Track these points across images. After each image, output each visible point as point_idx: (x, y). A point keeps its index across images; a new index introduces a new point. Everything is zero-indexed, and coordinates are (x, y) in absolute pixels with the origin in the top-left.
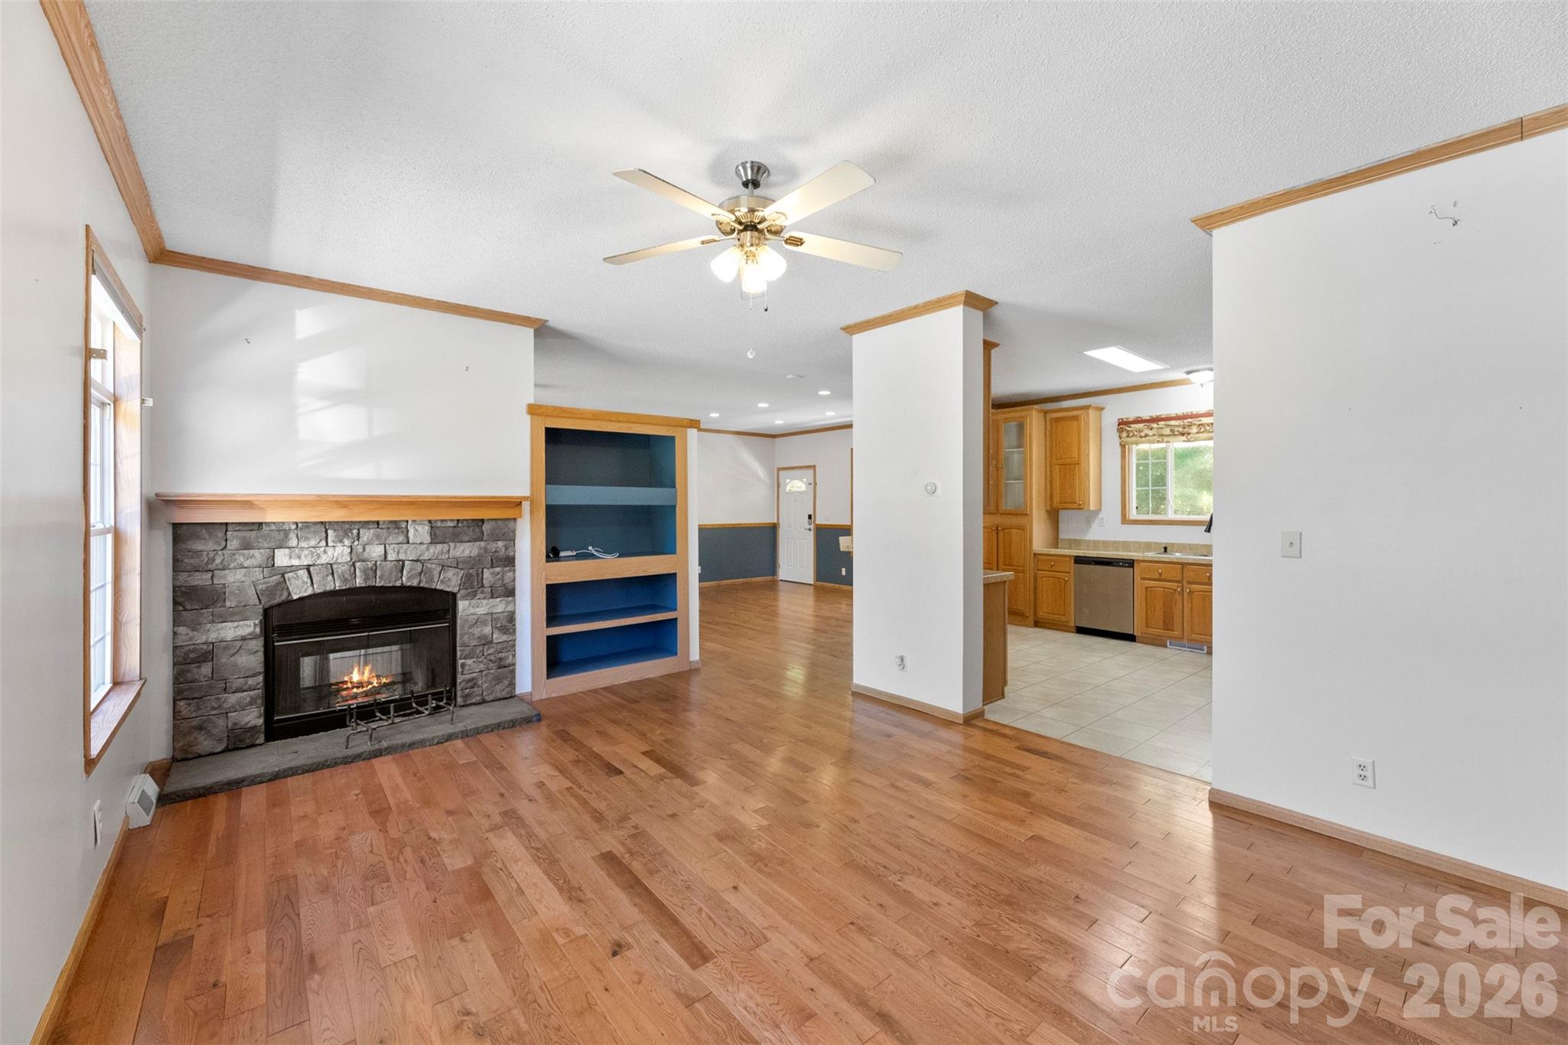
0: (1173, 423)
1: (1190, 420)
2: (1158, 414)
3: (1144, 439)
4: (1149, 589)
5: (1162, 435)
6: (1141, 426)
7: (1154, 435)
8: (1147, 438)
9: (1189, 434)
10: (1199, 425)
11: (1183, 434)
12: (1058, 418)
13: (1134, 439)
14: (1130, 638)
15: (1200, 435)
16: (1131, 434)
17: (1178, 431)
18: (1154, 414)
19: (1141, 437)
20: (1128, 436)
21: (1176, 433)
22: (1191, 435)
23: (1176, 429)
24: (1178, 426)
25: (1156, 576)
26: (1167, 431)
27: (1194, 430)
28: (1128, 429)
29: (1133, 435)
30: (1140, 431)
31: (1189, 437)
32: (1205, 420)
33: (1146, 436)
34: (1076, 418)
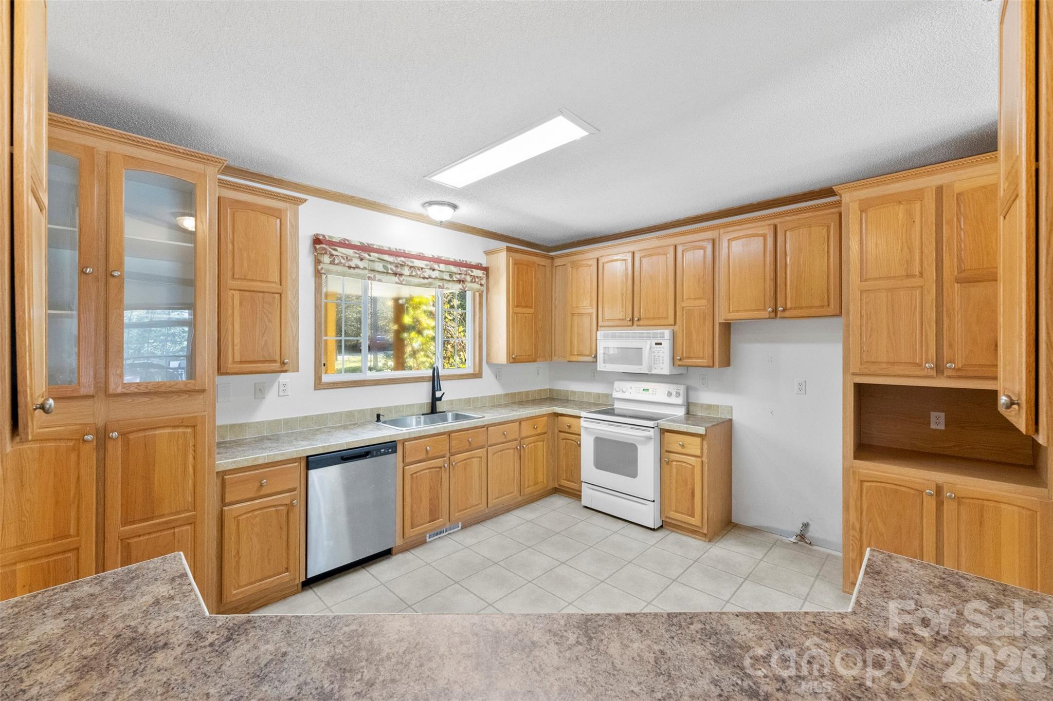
0: (386, 257)
1: (402, 259)
2: (370, 242)
3: (352, 270)
4: (414, 475)
5: (374, 271)
6: (350, 252)
7: (365, 268)
8: (357, 271)
9: (401, 275)
10: (411, 267)
11: (395, 274)
12: (237, 202)
13: (339, 268)
14: (387, 554)
15: (412, 279)
16: (337, 261)
17: (391, 270)
18: (366, 240)
19: (350, 267)
20: (332, 263)
21: (390, 271)
22: (403, 277)
23: (389, 266)
24: (391, 263)
25: (423, 456)
26: (379, 267)
27: (406, 271)
28: (334, 253)
29: (339, 264)
30: (348, 258)
31: (401, 279)
32: (418, 263)
33: (357, 267)
34: (277, 214)
